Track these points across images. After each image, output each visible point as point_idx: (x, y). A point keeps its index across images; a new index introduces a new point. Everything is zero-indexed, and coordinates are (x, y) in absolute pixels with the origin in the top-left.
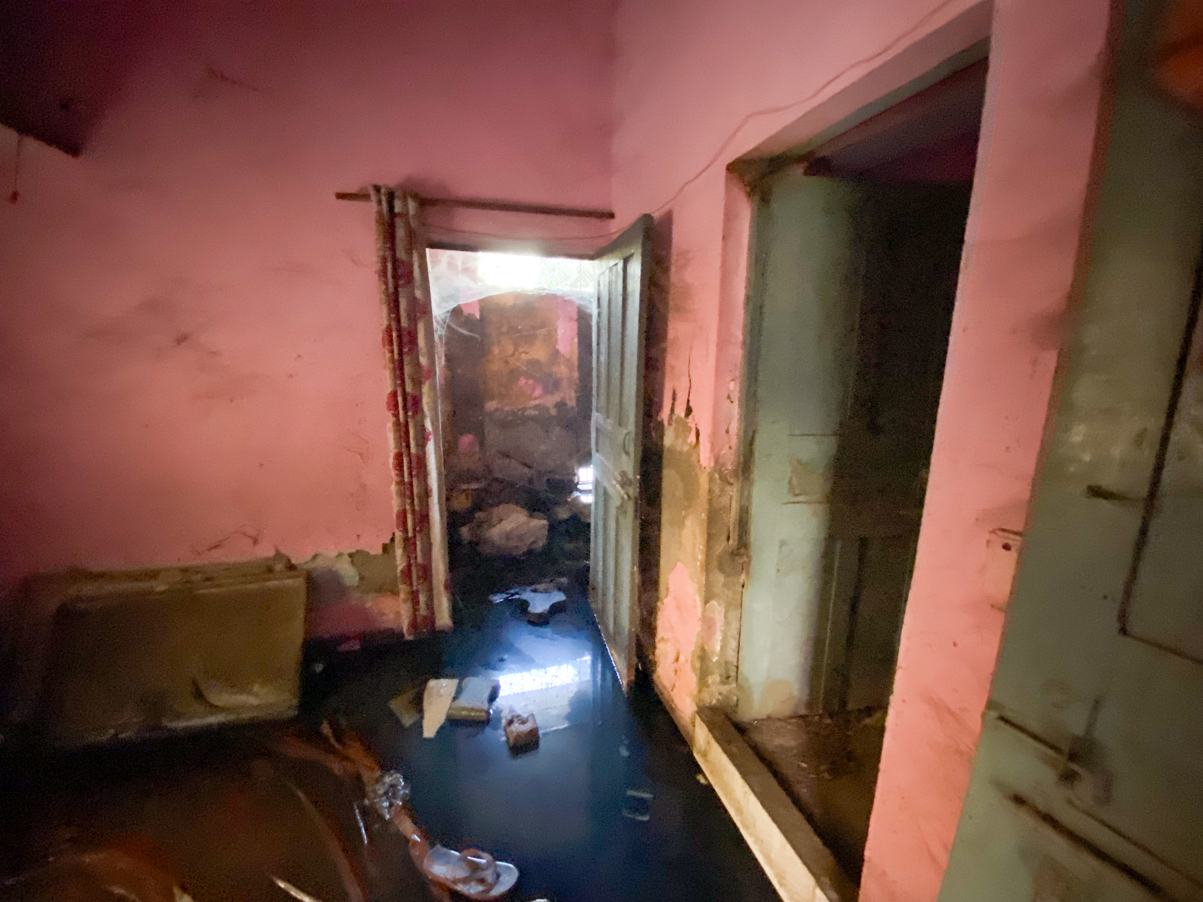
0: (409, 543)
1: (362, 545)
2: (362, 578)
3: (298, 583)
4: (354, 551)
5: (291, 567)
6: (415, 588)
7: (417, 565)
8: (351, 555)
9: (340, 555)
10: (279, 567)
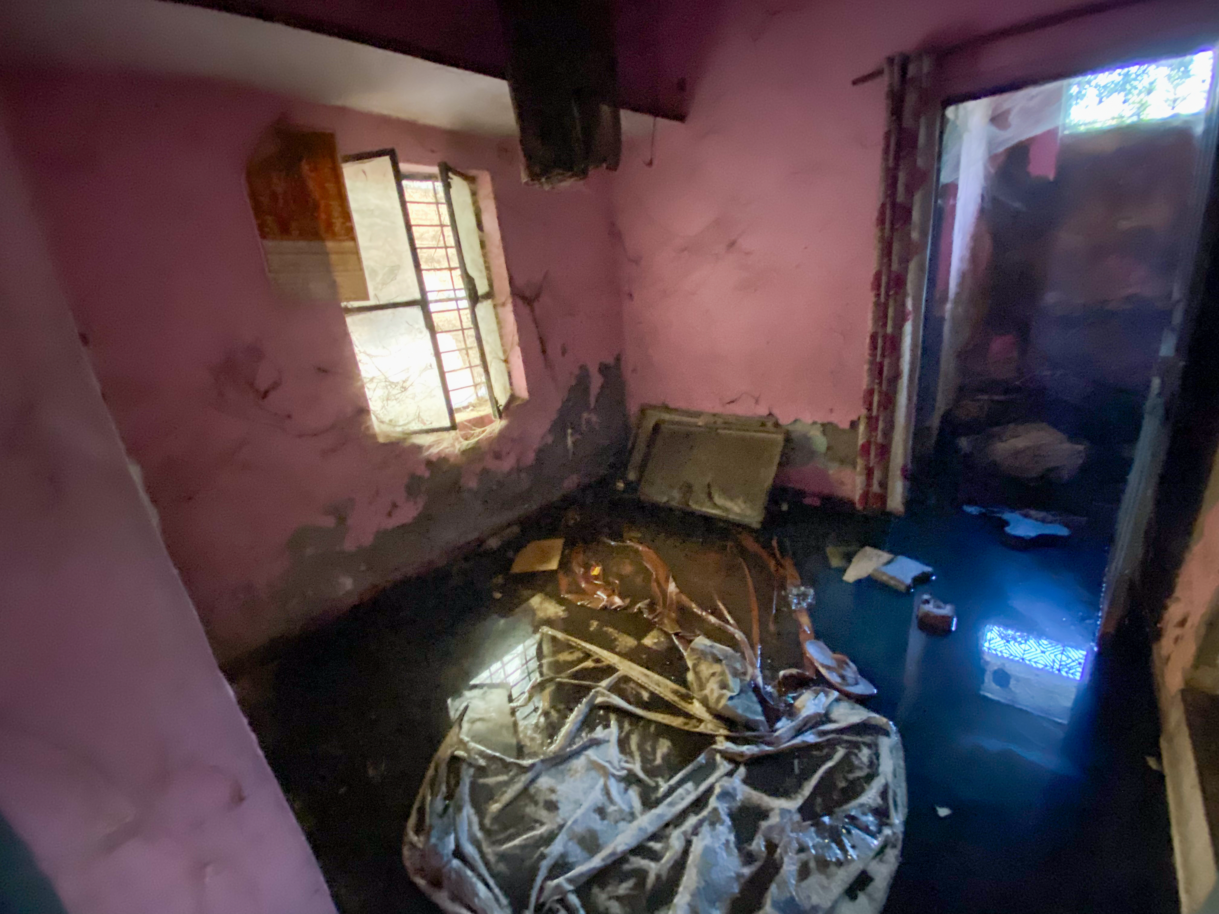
0: (872, 422)
1: (834, 418)
2: (829, 448)
3: (780, 438)
4: (825, 421)
5: (777, 425)
6: (871, 465)
7: (876, 443)
8: (823, 425)
9: (814, 423)
10: (770, 424)
